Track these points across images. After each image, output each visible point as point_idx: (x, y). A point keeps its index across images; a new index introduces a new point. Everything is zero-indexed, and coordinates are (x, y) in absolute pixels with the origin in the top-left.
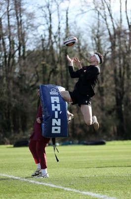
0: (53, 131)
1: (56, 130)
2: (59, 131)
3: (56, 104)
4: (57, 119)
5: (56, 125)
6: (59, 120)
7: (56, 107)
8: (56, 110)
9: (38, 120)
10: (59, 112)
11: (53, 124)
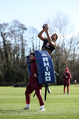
0: (46, 80)
1: (48, 79)
2: (50, 80)
3: (46, 62)
4: (48, 72)
5: (48, 76)
6: (49, 72)
7: (46, 64)
8: (47, 66)
9: (35, 75)
10: (48, 67)
11: (46, 75)
